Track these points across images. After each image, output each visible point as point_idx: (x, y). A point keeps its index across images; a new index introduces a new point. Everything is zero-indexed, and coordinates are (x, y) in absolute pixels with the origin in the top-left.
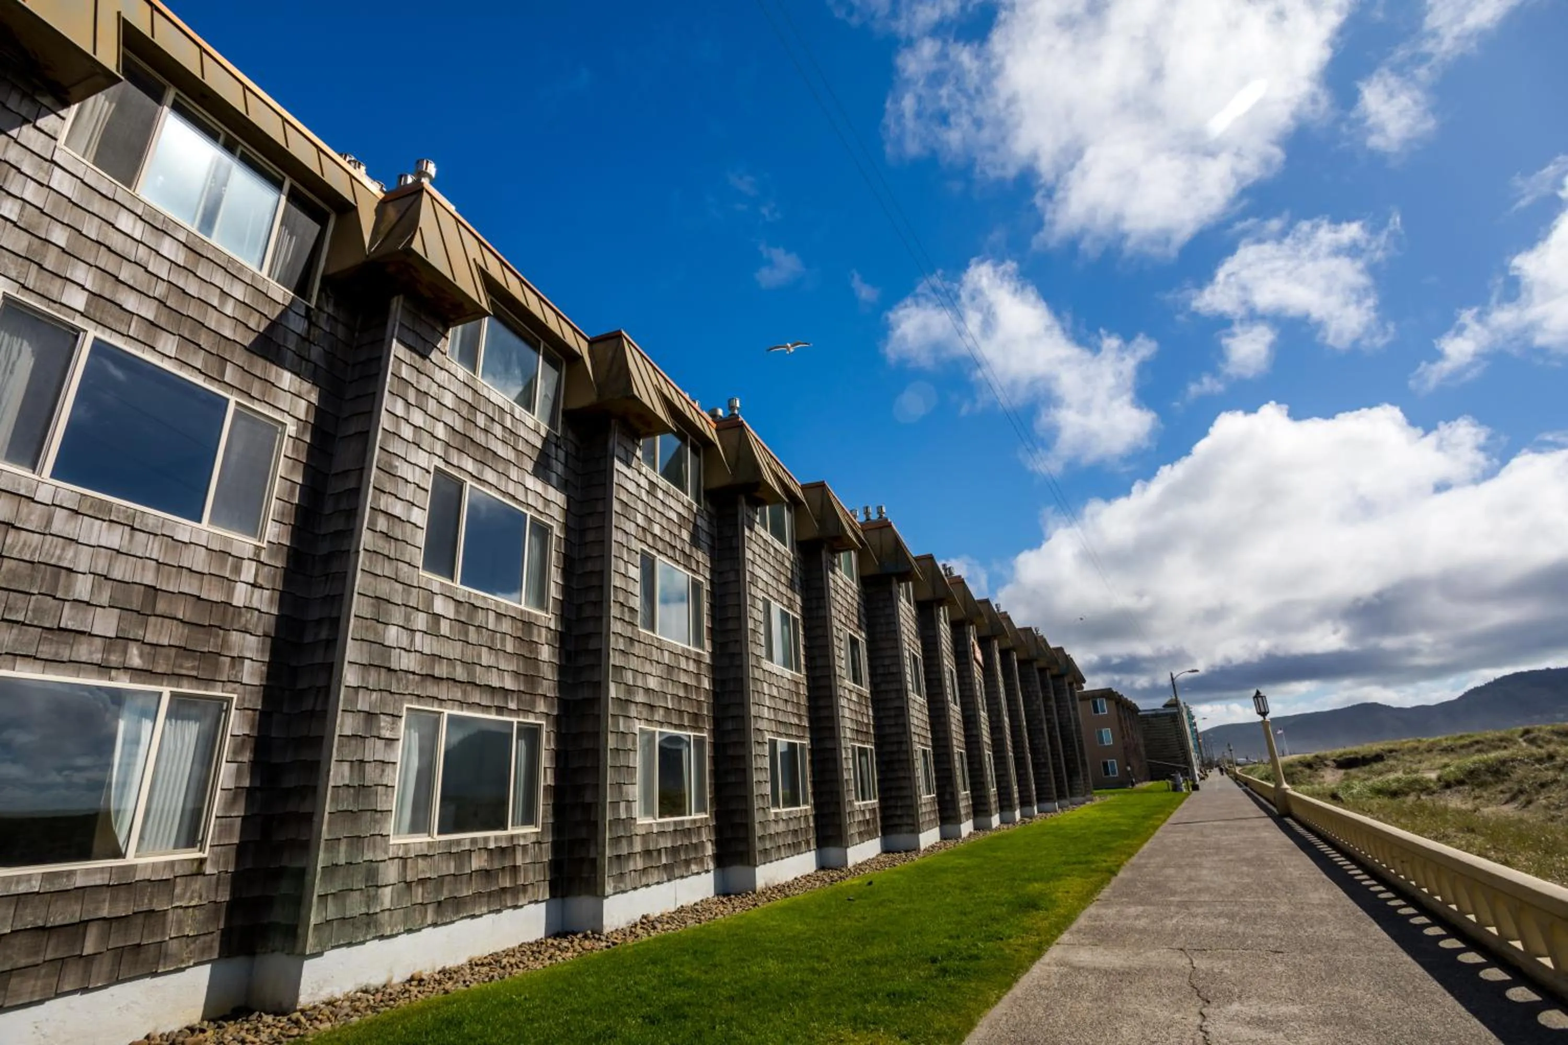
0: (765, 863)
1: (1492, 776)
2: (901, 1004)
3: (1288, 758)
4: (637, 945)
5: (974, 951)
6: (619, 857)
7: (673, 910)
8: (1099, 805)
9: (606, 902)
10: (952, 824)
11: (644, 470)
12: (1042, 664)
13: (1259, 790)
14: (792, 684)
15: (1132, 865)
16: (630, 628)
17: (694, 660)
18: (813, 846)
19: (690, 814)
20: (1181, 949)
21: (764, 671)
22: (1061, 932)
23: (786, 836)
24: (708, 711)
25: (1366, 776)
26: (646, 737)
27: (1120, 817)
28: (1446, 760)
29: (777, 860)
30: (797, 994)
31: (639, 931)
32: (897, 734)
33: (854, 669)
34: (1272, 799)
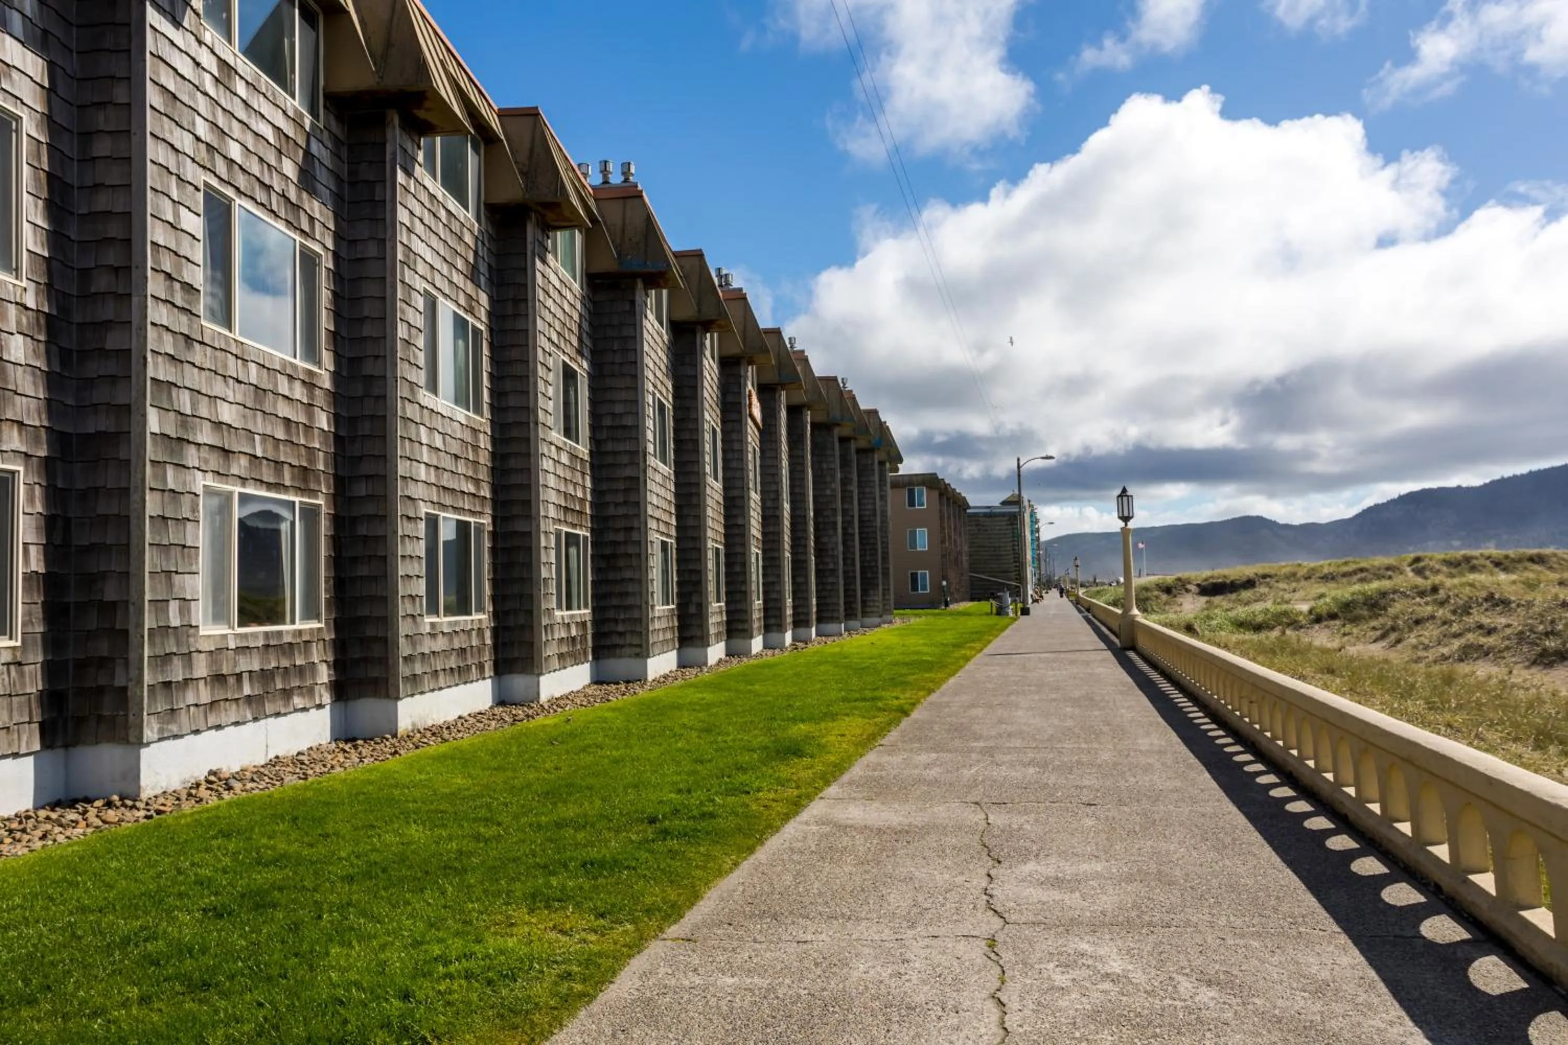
0: (412, 695)
1: (1369, 610)
2: (601, 875)
3: (1145, 580)
4: (199, 812)
5: (710, 808)
6: (167, 685)
7: (263, 762)
8: (898, 629)
9: (144, 752)
10: (697, 646)
11: (208, 37)
12: (846, 431)
13: (1102, 617)
14: (468, 432)
15: (931, 704)
16: (184, 318)
17: (303, 382)
18: (489, 672)
19: (293, 622)
20: (977, 803)
21: (422, 407)
22: (828, 783)
23: (447, 657)
24: (326, 465)
25: (1231, 605)
26: (215, 501)
27: (925, 645)
28: (1322, 590)
29: (433, 690)
30: (450, 868)
31: (203, 792)
32: (626, 516)
33: (567, 417)
34: (1116, 629)
